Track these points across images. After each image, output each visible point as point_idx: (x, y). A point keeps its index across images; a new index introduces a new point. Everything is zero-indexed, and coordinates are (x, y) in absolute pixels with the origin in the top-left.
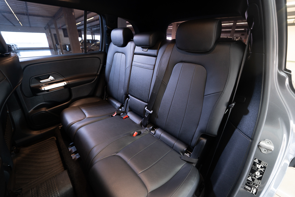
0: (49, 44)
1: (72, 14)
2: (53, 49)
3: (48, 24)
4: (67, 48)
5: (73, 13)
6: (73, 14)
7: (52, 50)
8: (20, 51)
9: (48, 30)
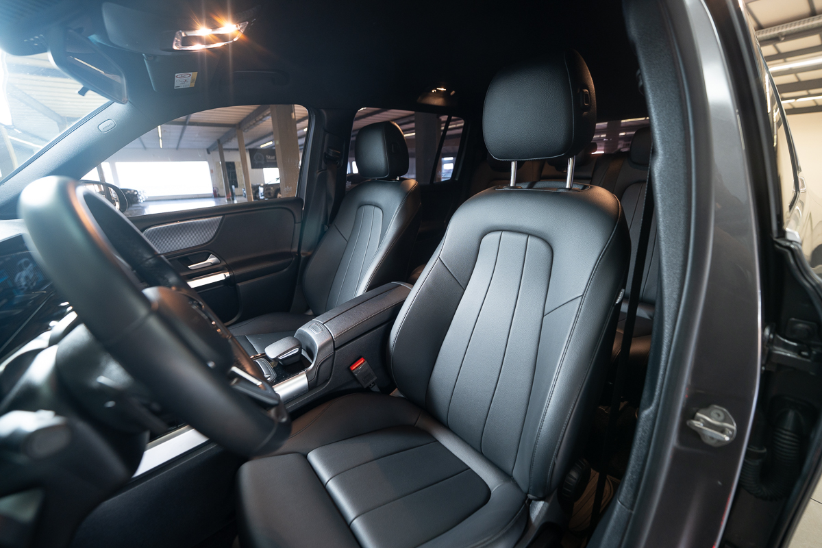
0: (213, 185)
1: (291, 116)
2: (224, 197)
3: (219, 141)
4: (260, 193)
5: (293, 114)
6: (293, 117)
7: (218, 199)
8: (149, 203)
9: (216, 154)
